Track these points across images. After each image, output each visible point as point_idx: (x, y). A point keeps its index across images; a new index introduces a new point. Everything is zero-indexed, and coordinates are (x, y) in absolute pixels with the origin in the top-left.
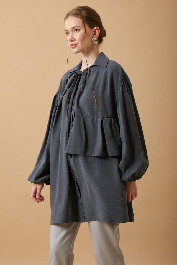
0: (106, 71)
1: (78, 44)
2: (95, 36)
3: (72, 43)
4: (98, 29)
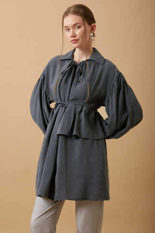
2: (92, 31)
3: (73, 38)
4: (95, 26)
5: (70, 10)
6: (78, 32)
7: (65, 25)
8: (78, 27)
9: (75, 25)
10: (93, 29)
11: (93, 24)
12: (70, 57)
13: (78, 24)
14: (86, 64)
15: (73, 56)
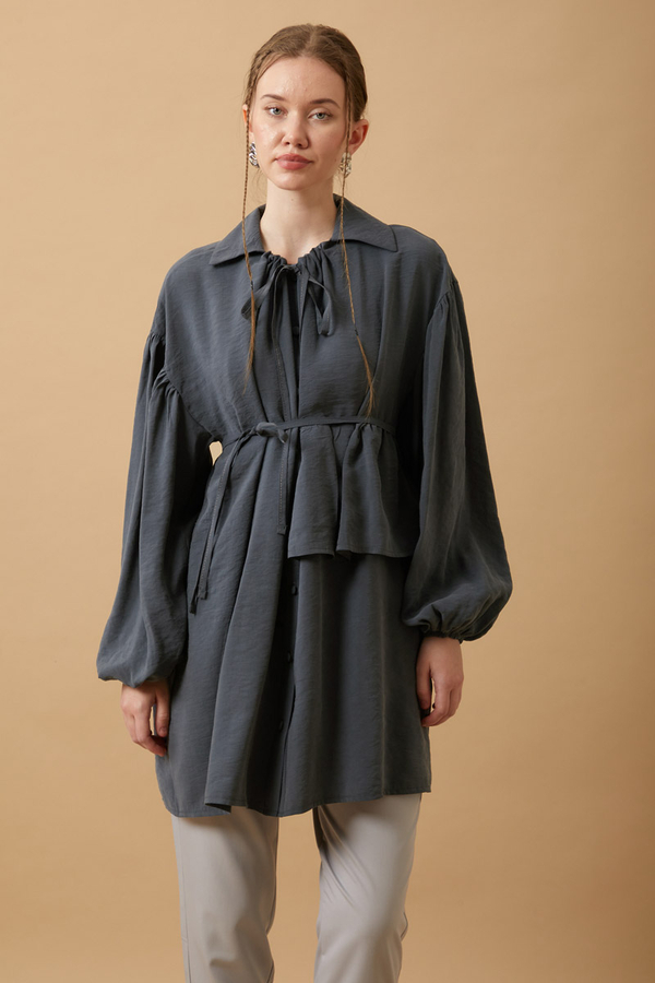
1: (313, 161)
2: (351, 147)
3: (293, 150)
4: (365, 128)
10: (358, 139)
11: (363, 122)
12: (253, 243)
13: (328, 105)
14: (328, 260)
15: (260, 238)
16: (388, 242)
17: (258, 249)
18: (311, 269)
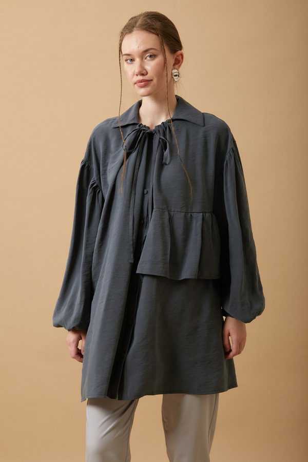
0: (205, 132)
1: (152, 80)
2: (177, 66)
3: (140, 78)
4: (182, 55)
5: (136, 22)
6: (151, 66)
7: (124, 52)
8: (151, 56)
9: (146, 51)
10: (178, 62)
11: (179, 52)
12: (134, 119)
13: (151, 51)
14: (169, 128)
15: (138, 116)
16: (200, 122)
17: (136, 122)
18: (161, 132)
